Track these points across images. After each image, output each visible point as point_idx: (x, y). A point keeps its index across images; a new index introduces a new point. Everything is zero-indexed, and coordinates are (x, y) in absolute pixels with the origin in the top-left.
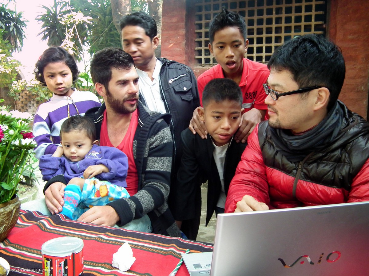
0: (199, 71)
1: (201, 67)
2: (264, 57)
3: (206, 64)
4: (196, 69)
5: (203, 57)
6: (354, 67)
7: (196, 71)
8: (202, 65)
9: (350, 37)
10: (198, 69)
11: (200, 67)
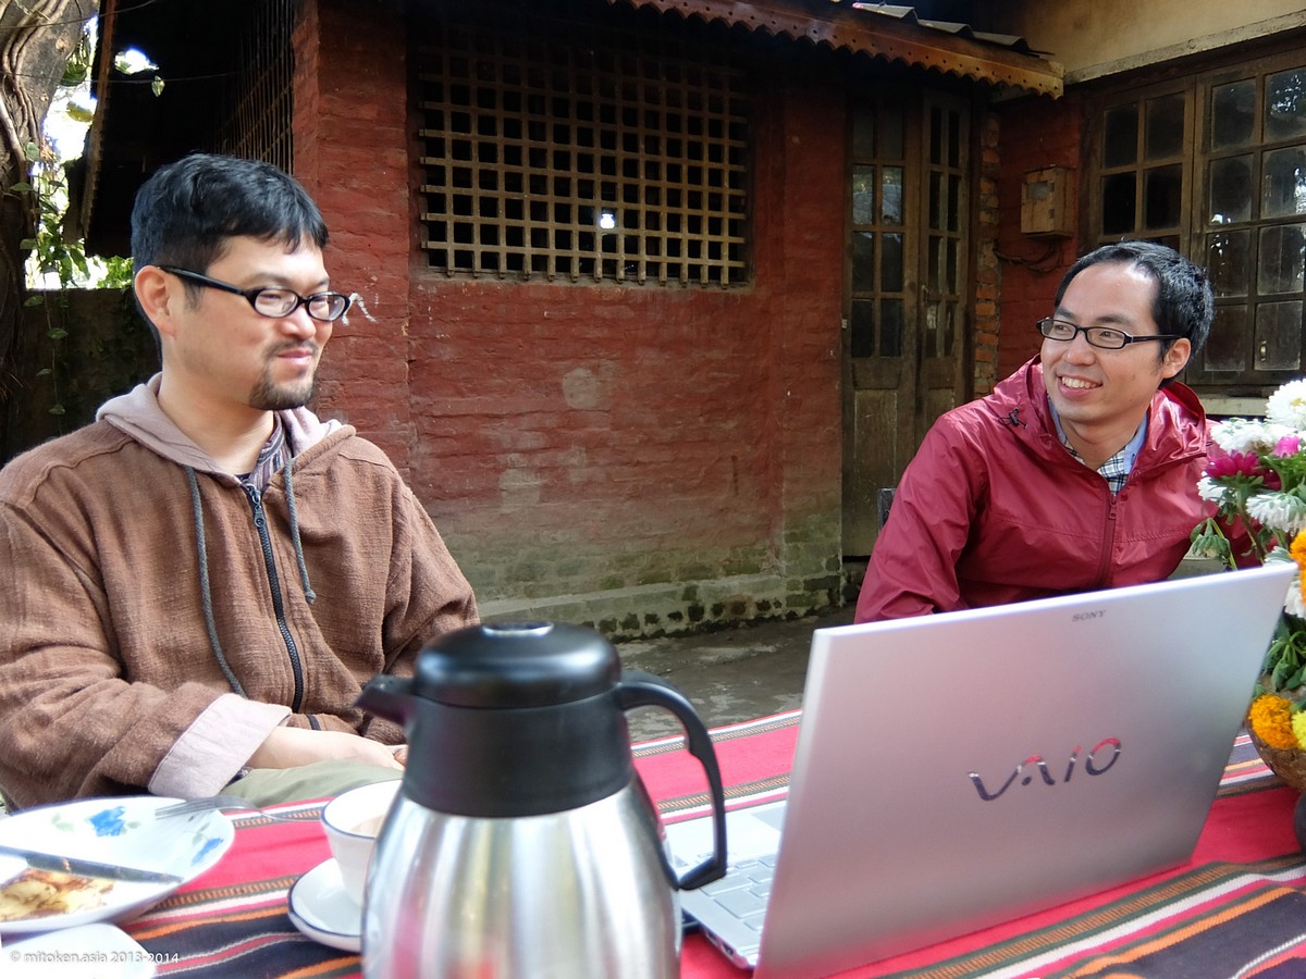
0: (435, 291)
1: (443, 279)
2: (622, 263)
3: (458, 269)
4: (426, 284)
5: (450, 246)
6: (816, 305)
7: (427, 288)
8: (446, 273)
9: (808, 237)
10: (433, 283)
11: (440, 278)
